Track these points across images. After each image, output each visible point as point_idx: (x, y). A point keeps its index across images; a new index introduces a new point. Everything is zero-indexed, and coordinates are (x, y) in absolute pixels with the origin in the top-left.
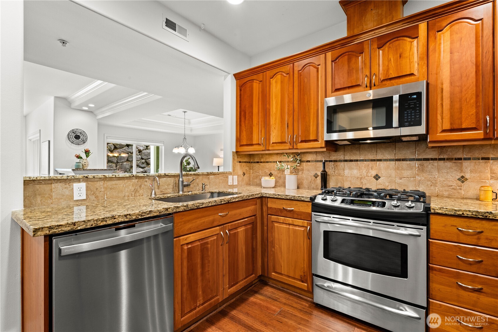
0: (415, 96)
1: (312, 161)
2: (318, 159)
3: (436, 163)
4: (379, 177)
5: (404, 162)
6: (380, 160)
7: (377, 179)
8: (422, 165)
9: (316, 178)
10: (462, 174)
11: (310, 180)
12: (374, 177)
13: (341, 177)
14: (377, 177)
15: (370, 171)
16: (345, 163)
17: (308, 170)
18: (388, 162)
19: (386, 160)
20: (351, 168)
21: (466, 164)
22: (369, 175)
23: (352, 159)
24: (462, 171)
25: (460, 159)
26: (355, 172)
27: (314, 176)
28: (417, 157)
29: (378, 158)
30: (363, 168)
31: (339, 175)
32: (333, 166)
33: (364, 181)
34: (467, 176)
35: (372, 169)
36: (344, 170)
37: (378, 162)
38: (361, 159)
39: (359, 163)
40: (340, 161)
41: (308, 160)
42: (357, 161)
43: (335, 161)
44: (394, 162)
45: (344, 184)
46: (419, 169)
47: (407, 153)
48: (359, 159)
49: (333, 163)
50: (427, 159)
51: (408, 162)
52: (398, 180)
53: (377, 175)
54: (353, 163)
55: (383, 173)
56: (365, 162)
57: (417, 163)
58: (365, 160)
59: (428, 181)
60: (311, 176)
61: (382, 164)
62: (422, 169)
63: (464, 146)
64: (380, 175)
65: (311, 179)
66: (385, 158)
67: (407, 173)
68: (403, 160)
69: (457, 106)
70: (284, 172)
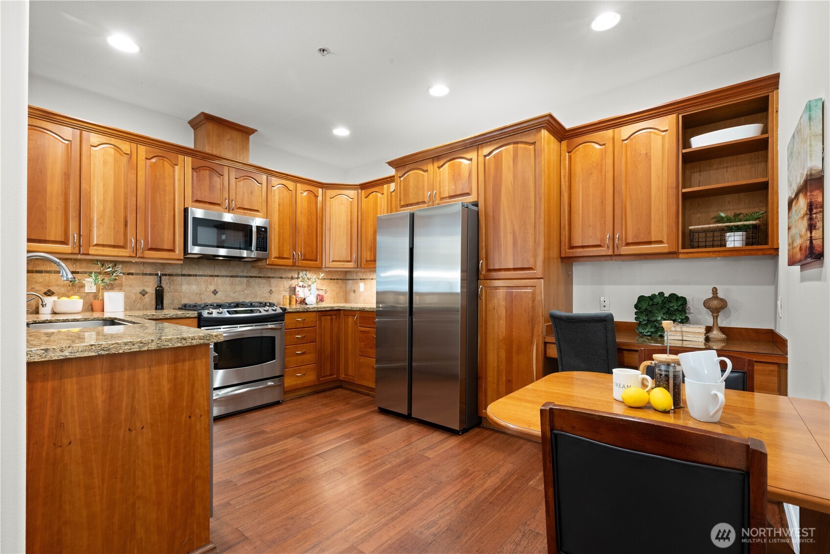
0: (263, 229)
1: (137, 274)
2: (146, 271)
3: (257, 280)
4: (217, 292)
5: (237, 279)
6: (217, 276)
7: (215, 294)
8: (248, 281)
9: (144, 295)
10: (271, 289)
11: (134, 299)
12: (213, 292)
13: (178, 294)
14: (215, 292)
15: (209, 286)
16: (183, 277)
17: (131, 286)
18: (224, 278)
19: (223, 276)
20: (189, 284)
21: (273, 281)
22: (208, 290)
23: (190, 273)
24: (270, 286)
25: (269, 277)
26: (194, 287)
27: (141, 293)
28: (245, 274)
29: (216, 274)
30: (202, 283)
31: (176, 291)
32: (167, 281)
33: (203, 297)
34: (273, 290)
35: (210, 285)
36: (181, 285)
37: (216, 278)
38: (200, 274)
39: (198, 278)
40: (177, 275)
41: (131, 272)
42: (196, 275)
43: (170, 275)
44: (229, 278)
45: (181, 301)
46: (247, 285)
47: (238, 271)
48: (198, 274)
49: (167, 277)
50: (251, 277)
51: (239, 279)
52: (232, 295)
53: (215, 290)
54: (192, 277)
55: (220, 289)
56: (204, 278)
57: (245, 280)
58: (205, 276)
59: (253, 294)
60: (136, 294)
61: (220, 280)
62: (248, 285)
63: (271, 268)
64: (217, 290)
65: (136, 298)
66: (222, 274)
67: (239, 288)
68: (236, 277)
69: (281, 242)
70: (82, 289)
